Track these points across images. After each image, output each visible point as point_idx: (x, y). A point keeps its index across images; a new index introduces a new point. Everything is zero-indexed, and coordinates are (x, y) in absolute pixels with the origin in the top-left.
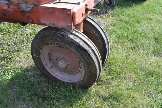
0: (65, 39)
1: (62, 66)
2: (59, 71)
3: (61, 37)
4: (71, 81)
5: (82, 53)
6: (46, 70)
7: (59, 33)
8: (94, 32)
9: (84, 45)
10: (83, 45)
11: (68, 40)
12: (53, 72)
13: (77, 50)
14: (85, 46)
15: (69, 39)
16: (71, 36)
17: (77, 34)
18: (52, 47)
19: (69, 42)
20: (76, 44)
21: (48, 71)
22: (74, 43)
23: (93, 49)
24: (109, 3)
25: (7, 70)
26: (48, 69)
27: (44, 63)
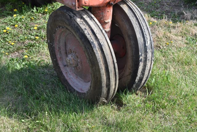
0: (72, 23)
1: (69, 60)
2: (74, 74)
3: (69, 19)
4: (82, 90)
5: (86, 45)
6: (59, 66)
7: (68, 13)
8: (127, 27)
9: (89, 34)
10: (87, 34)
11: (75, 25)
12: (66, 73)
13: (81, 39)
14: (90, 37)
15: (76, 23)
16: (78, 20)
17: (88, 19)
18: (68, 34)
19: (75, 27)
20: (81, 31)
21: (61, 70)
22: (79, 30)
23: (100, 43)
25: (23, 60)
26: (61, 66)
27: (58, 56)
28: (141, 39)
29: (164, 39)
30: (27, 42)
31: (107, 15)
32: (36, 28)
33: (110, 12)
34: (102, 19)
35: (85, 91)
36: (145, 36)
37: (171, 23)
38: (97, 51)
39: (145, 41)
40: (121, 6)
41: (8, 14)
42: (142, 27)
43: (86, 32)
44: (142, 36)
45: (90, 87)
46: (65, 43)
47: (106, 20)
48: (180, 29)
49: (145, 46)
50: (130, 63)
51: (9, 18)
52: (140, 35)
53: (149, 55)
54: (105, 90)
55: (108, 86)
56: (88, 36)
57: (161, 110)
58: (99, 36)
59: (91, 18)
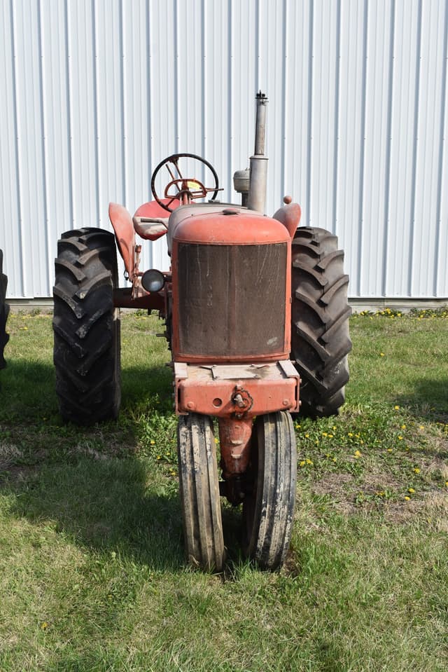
14: (185, 456)
28: (271, 480)
31: (236, 433)
33: (239, 428)
34: (228, 438)
36: (279, 476)
38: (186, 478)
39: (276, 484)
42: (279, 462)
44: (274, 475)
47: (234, 440)
49: (275, 493)
52: (272, 473)
58: (198, 458)
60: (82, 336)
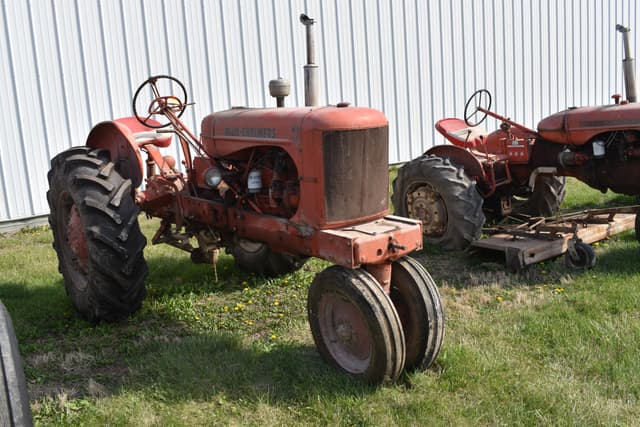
14: (370, 299)
16: (354, 280)
17: (365, 279)
23: (383, 307)
24: (577, 258)
25: (271, 341)
26: (327, 342)
27: (323, 330)
28: (429, 301)
29: (449, 310)
30: (269, 321)
31: (386, 274)
32: (277, 303)
33: (388, 270)
34: (382, 279)
35: (363, 371)
36: (433, 297)
37: (454, 290)
38: (379, 316)
39: (433, 303)
40: (401, 263)
41: (236, 289)
42: (429, 287)
43: (364, 294)
44: (429, 297)
45: (371, 363)
46: (333, 313)
47: (385, 279)
48: (468, 296)
49: (435, 310)
50: (417, 331)
51: (238, 293)
52: (427, 297)
53: (440, 320)
54: (390, 365)
55: (394, 359)
56: (368, 299)
57: (461, 389)
58: (381, 298)
59: (369, 278)
60: (124, 239)
